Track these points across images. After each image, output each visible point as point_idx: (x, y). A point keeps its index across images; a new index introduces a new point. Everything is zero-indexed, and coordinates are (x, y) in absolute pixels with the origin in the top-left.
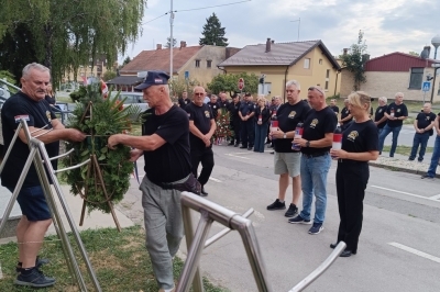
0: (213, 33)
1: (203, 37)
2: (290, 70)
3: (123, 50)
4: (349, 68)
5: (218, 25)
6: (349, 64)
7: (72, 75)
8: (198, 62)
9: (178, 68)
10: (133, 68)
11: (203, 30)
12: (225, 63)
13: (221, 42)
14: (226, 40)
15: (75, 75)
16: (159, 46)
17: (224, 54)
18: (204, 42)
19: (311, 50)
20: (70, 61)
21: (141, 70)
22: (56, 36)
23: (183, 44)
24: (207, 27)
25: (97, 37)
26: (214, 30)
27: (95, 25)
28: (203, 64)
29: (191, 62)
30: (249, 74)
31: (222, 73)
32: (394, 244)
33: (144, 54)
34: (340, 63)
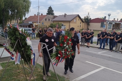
0: (50, 11)
1: (47, 12)
2: (70, 22)
3: (25, 16)
4: (86, 22)
5: (52, 9)
6: (86, 21)
7: (10, 22)
8: (46, 19)
9: (40, 21)
10: (28, 21)
11: (47, 11)
12: (53, 20)
13: (52, 14)
14: (54, 13)
15: (11, 23)
16: (35, 15)
17: (53, 17)
18: (48, 14)
19: (76, 17)
20: (9, 19)
21: (30, 21)
22: (6, 12)
23: (42, 14)
24: (48, 10)
25: (18, 12)
26: (51, 11)
27: (17, 9)
28: (47, 20)
29: (44, 19)
30: (60, 23)
31: (53, 23)
32: (87, 62)
33: (31, 17)
34: (83, 20)
